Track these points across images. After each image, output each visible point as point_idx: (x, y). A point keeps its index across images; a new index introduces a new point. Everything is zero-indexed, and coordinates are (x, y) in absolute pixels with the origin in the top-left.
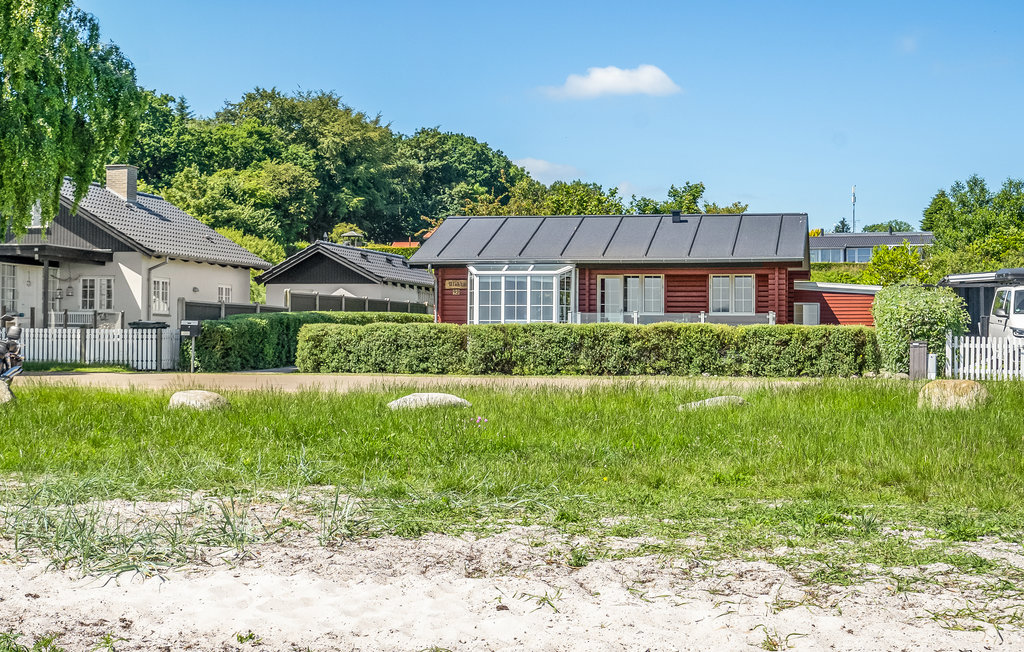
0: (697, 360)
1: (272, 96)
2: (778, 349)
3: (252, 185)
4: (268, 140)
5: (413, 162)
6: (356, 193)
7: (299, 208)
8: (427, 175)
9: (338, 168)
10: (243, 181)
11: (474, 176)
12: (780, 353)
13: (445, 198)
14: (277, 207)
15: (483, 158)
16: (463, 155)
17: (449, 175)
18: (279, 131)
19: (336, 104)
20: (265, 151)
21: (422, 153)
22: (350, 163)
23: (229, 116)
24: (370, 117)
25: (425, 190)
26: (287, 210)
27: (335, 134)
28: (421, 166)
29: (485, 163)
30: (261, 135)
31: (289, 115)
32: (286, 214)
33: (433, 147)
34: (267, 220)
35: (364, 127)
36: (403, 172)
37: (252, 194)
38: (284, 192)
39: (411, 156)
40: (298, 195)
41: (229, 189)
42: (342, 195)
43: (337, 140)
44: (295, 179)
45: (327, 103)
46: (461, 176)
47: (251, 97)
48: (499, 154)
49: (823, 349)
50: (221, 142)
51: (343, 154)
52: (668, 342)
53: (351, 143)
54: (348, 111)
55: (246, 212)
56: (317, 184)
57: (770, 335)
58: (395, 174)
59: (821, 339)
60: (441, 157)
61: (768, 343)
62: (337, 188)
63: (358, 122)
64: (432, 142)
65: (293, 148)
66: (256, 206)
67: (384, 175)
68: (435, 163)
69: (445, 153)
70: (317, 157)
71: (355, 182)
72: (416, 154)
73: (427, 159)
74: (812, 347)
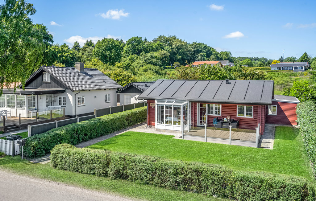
0: (211, 189)
1: (163, 37)
2: (254, 190)
3: (156, 55)
4: (162, 46)
5: (191, 49)
6: (180, 55)
7: (166, 59)
8: (194, 51)
9: (176, 51)
10: (155, 54)
11: (204, 51)
12: (255, 192)
13: (198, 56)
14: (161, 59)
15: (205, 47)
16: (202, 47)
17: (199, 51)
18: (164, 43)
19: (176, 38)
20: (161, 47)
21: (193, 47)
22: (179, 49)
23: (155, 41)
24: (183, 40)
25: (194, 54)
26: (163, 60)
27: (175, 44)
28: (193, 50)
29: (206, 49)
30: (160, 45)
31: (167, 40)
32: (163, 61)
33: (195, 46)
34: (159, 62)
35: (181, 42)
36: (189, 51)
37: (156, 57)
38: (163, 56)
39: (191, 48)
40: (165, 57)
41: (152, 56)
42: (177, 56)
43: (176, 45)
44: (165, 54)
45: (174, 38)
46: (201, 51)
47: (159, 37)
48: (209, 47)
49: (281, 194)
50: (151, 46)
51: (177, 48)
52: (196, 177)
53: (178, 46)
54: (178, 39)
55: (154, 61)
56: (169, 54)
57: (250, 182)
58: (188, 51)
59: (280, 188)
60: (197, 48)
61: (248, 186)
62: (176, 55)
63: (181, 41)
64: (195, 45)
65: (166, 47)
66: (157, 59)
67: (185, 52)
68: (195, 49)
69: (198, 47)
70: (172, 48)
71: (179, 53)
72: (192, 47)
73: (194, 48)
74: (274, 192)
